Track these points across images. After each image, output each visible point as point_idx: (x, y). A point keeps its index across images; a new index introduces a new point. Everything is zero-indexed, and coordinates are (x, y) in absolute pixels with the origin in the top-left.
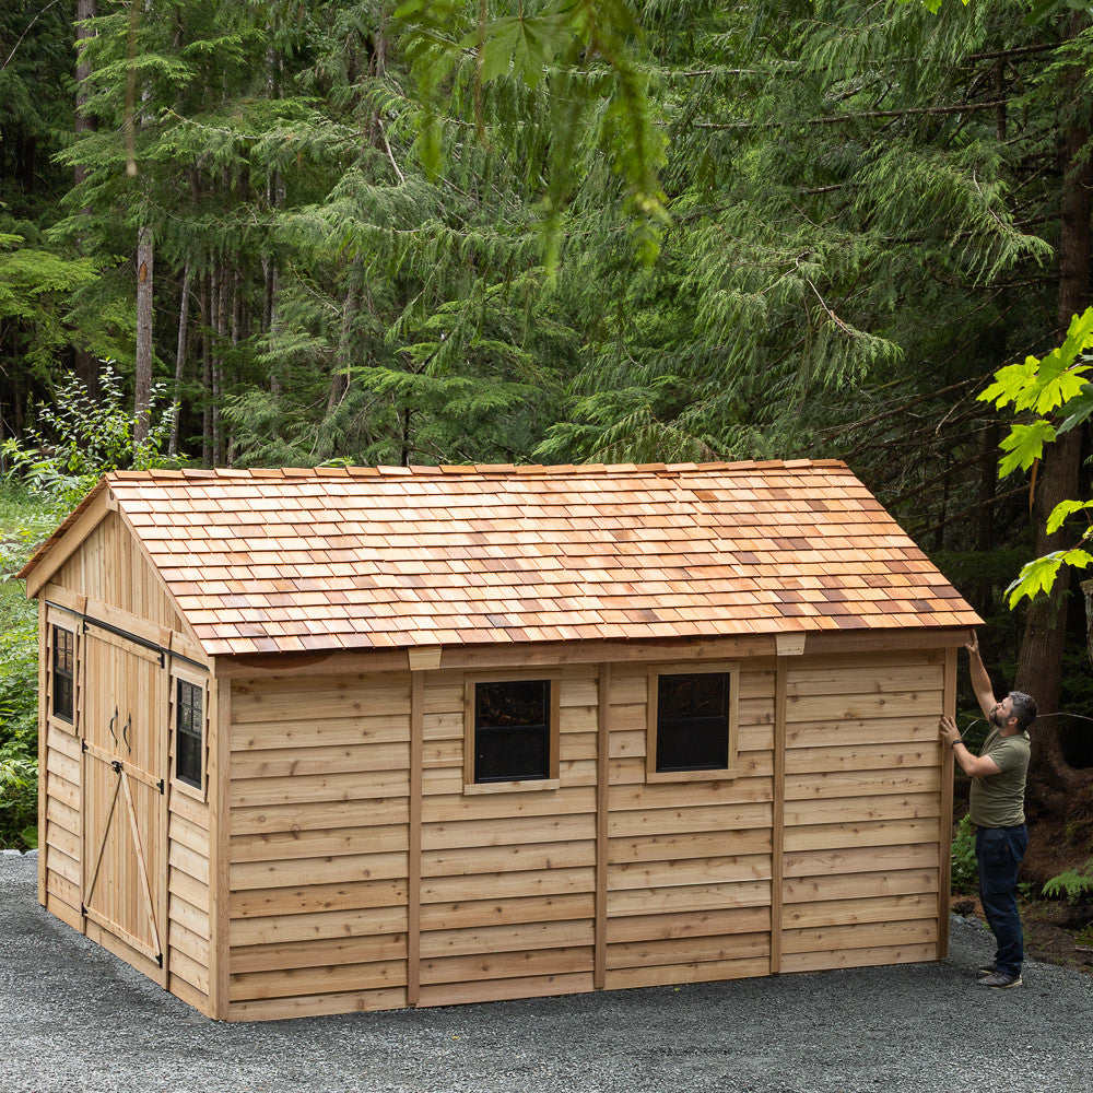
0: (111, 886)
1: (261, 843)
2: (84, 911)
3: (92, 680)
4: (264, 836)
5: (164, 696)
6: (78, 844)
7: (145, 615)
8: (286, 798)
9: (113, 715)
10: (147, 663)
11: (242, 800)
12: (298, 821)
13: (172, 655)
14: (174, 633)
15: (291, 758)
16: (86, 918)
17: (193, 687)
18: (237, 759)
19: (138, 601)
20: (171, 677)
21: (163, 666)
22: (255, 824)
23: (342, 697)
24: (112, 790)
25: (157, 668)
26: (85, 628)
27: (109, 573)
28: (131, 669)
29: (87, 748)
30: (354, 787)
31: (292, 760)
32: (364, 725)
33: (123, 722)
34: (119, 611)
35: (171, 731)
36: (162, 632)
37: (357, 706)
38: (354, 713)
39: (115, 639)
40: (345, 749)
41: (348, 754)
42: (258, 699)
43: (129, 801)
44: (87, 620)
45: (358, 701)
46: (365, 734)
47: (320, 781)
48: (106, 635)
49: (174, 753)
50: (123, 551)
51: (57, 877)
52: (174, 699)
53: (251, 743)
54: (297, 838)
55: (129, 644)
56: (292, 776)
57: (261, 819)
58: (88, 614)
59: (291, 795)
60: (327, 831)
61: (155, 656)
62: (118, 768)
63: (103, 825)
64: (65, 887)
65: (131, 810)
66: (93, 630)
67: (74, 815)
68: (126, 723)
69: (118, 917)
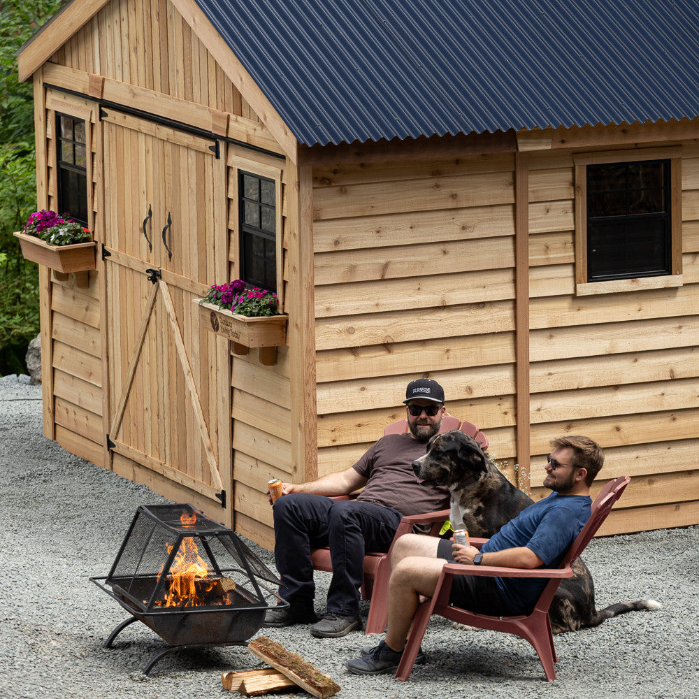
0: (148, 415)
1: (349, 358)
2: (110, 444)
3: (114, 174)
4: (353, 350)
5: (220, 190)
6: (98, 367)
7: (188, 96)
8: (377, 305)
9: (145, 215)
10: (193, 154)
11: (328, 309)
12: (390, 332)
13: (229, 142)
14: (233, 117)
15: (381, 258)
16: (113, 453)
17: (261, 180)
18: (320, 261)
19: (178, 81)
20: (228, 169)
21: (218, 157)
22: (344, 336)
23: (437, 186)
24: (146, 304)
25: (208, 160)
26: (102, 114)
27: (136, 49)
28: (169, 161)
29: (109, 254)
30: (453, 290)
31: (383, 261)
32: (463, 217)
33: (159, 223)
34: (151, 93)
35: (229, 232)
36: (216, 116)
37: (454, 196)
38: (451, 205)
39: (145, 125)
40: (442, 247)
41: (445, 253)
42: (343, 191)
43: (172, 315)
44: (105, 104)
45: (455, 190)
46: (464, 228)
47: (415, 284)
48: (132, 121)
49: (235, 256)
50: (155, 23)
51: (69, 407)
52: (234, 193)
53: (337, 243)
54: (389, 351)
55: (165, 132)
56: (383, 280)
57: (351, 331)
58: (106, 97)
59: (381, 301)
60: (423, 342)
61: (204, 144)
62: (155, 276)
63: (133, 344)
64: (81, 417)
65: (174, 326)
66: (112, 115)
67: (92, 333)
68: (163, 224)
69: (158, 450)
